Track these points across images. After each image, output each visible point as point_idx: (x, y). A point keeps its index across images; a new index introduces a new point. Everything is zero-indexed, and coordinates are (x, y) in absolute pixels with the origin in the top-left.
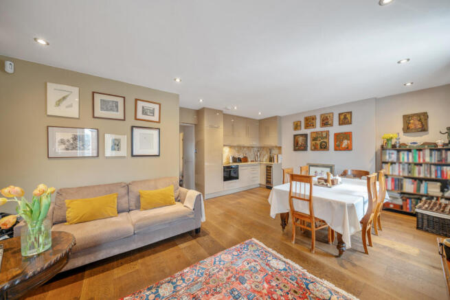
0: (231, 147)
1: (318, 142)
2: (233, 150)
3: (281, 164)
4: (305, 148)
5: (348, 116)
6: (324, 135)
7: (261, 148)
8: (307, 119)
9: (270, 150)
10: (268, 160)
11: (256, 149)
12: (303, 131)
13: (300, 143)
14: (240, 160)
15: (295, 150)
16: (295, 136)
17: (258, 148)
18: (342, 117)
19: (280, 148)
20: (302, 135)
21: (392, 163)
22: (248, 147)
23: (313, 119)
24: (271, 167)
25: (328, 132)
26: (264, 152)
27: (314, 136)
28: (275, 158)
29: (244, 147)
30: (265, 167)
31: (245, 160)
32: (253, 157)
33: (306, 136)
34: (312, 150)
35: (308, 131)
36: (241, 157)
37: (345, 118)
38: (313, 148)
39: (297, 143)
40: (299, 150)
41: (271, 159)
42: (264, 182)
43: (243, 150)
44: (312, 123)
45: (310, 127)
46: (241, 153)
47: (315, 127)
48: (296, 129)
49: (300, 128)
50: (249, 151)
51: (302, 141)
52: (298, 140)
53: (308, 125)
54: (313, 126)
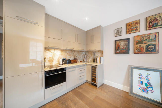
0: (62, 50)
1: (144, 46)
2: (64, 53)
3: (103, 64)
4: (126, 51)
6: (152, 38)
7: (87, 52)
8: (128, 25)
9: (94, 53)
10: (93, 61)
11: (84, 53)
12: (124, 36)
13: (121, 47)
14: (70, 62)
15: (116, 53)
16: (116, 41)
17: (85, 52)
19: (102, 52)
20: (124, 40)
22: (78, 51)
23: (137, 23)
24: (95, 68)
26: (89, 55)
27: (138, 39)
28: (98, 60)
29: (75, 51)
30: (91, 67)
31: (75, 61)
32: (82, 58)
33: (128, 40)
34: (135, 53)
35: (130, 36)
36: (72, 58)
38: (136, 51)
39: (119, 47)
40: (120, 53)
41: (95, 61)
42: (90, 79)
43: (74, 53)
44: (135, 27)
45: (133, 32)
46: (72, 56)
47: (139, 31)
48: (117, 36)
49: (121, 34)
50: (79, 54)
51: (124, 45)
52: (120, 44)
53: (130, 30)
54: (137, 30)
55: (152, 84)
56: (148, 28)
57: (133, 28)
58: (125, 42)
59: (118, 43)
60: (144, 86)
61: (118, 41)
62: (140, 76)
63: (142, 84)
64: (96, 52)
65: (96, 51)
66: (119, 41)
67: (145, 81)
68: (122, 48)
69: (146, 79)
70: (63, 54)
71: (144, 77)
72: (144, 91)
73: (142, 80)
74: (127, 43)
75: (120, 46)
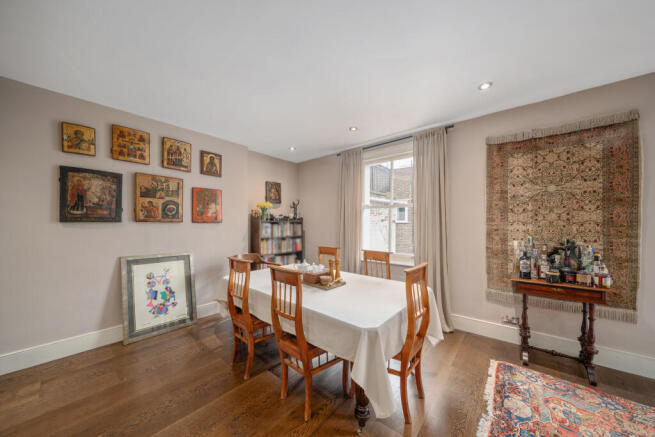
1: (159, 203)
4: (112, 214)
5: (216, 161)
6: (173, 186)
8: (119, 132)
13: (92, 199)
15: (66, 217)
16: (65, 172)
18: (207, 160)
21: (267, 239)
23: (142, 139)
25: (180, 183)
27: (146, 183)
33: (116, 178)
35: (124, 168)
37: (212, 163)
38: (141, 215)
39: (81, 197)
40: (87, 218)
49: (92, 150)
51: (103, 193)
52: (85, 187)
53: (125, 150)
54: (142, 157)
55: (174, 290)
57: (131, 147)
58: (108, 184)
60: (159, 301)
61: (76, 173)
62: (149, 281)
63: (155, 298)
66: (82, 174)
67: (161, 288)
68: (95, 200)
69: (164, 282)
71: (159, 279)
72: (159, 313)
73: (155, 289)
74: (114, 187)
75: (89, 194)
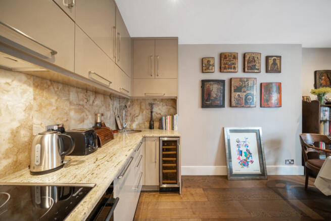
4: (220, 103)
6: (251, 83)
9: (151, 105)
11: (116, 104)
12: (216, 75)
15: (204, 106)
16: (204, 82)
18: (271, 61)
21: (325, 121)
24: (174, 142)
25: (255, 81)
27: (236, 84)
34: (232, 106)
37: (274, 63)
38: (234, 103)
40: (211, 106)
43: (93, 102)
44: (233, 64)
45: (230, 70)
46: (88, 113)
47: (236, 71)
48: (206, 71)
49: (213, 69)
50: (106, 107)
51: (218, 92)
52: (211, 89)
53: (227, 66)
54: (234, 68)
55: (251, 152)
56: (246, 70)
57: (230, 63)
58: (220, 87)
59: (209, 86)
60: (243, 157)
61: (207, 83)
62: (237, 143)
63: (241, 155)
64: (156, 102)
65: (155, 100)
66: (210, 83)
67: (244, 149)
68: (215, 96)
69: (245, 145)
70: (50, 104)
71: (243, 143)
72: (244, 165)
73: (241, 149)
74: (222, 88)
75: (212, 92)
